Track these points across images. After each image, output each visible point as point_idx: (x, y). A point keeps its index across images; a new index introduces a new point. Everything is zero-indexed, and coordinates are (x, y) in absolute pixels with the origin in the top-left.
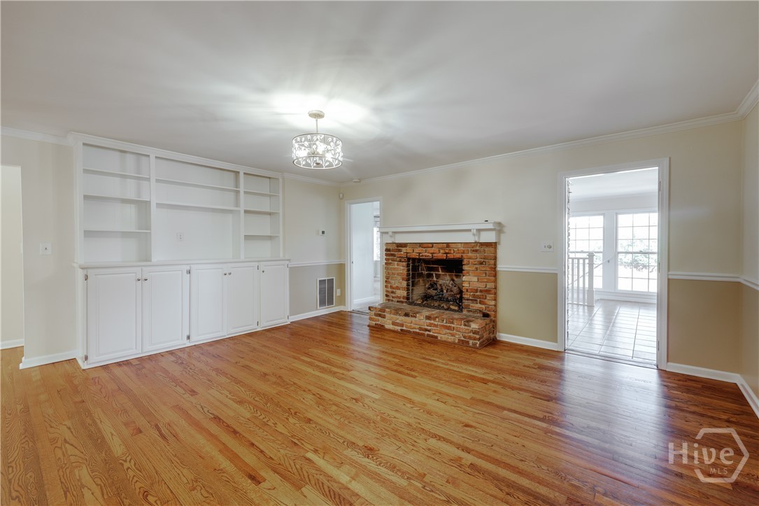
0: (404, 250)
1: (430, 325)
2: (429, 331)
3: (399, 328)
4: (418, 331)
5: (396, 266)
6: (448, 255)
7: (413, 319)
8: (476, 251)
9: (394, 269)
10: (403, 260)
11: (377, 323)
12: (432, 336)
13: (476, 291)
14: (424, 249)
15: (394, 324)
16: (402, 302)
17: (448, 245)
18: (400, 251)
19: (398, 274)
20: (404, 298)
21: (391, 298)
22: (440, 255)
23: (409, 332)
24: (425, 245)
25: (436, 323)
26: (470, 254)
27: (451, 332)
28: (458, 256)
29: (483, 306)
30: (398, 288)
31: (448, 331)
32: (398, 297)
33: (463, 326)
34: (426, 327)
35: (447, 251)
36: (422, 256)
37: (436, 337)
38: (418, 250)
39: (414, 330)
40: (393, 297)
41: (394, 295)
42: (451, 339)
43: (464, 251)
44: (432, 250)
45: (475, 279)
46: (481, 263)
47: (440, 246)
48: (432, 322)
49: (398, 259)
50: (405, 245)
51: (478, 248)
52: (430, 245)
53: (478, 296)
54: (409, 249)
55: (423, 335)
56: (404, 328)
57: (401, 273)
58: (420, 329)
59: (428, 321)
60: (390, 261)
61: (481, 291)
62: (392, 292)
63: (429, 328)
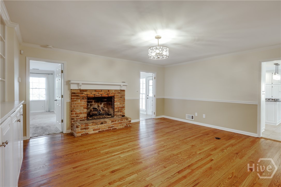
0: (85, 93)
1: (114, 124)
2: (113, 127)
3: (97, 131)
4: (107, 129)
5: (79, 102)
6: (109, 95)
7: (105, 124)
8: (119, 93)
9: (78, 103)
10: (84, 98)
11: (83, 133)
12: (114, 129)
13: (119, 108)
14: (97, 92)
15: (94, 130)
16: (84, 120)
17: (109, 90)
18: (82, 93)
19: (81, 106)
20: (85, 118)
21: (75, 120)
22: (105, 95)
23: (104, 131)
24: (98, 91)
25: (116, 123)
26: (117, 94)
27: (122, 124)
28: (113, 95)
29: (122, 113)
30: (81, 113)
31: (121, 124)
32: (81, 118)
33: (126, 121)
34: (112, 126)
35: (108, 93)
36: (96, 96)
37: (116, 128)
38: (94, 93)
39: (106, 129)
40: (77, 119)
41: (78, 118)
42: (122, 127)
43: (115, 93)
44: (101, 93)
45: (119, 103)
46: (121, 97)
47: (105, 91)
48: (114, 123)
49: (81, 98)
50: (86, 91)
51: (120, 92)
52: (101, 91)
53: (120, 110)
54: (88, 93)
55: (110, 129)
56: (100, 130)
57: (83, 105)
58: (109, 127)
59: (112, 123)
60: (75, 99)
61: (121, 108)
62: (77, 116)
63: (113, 126)
